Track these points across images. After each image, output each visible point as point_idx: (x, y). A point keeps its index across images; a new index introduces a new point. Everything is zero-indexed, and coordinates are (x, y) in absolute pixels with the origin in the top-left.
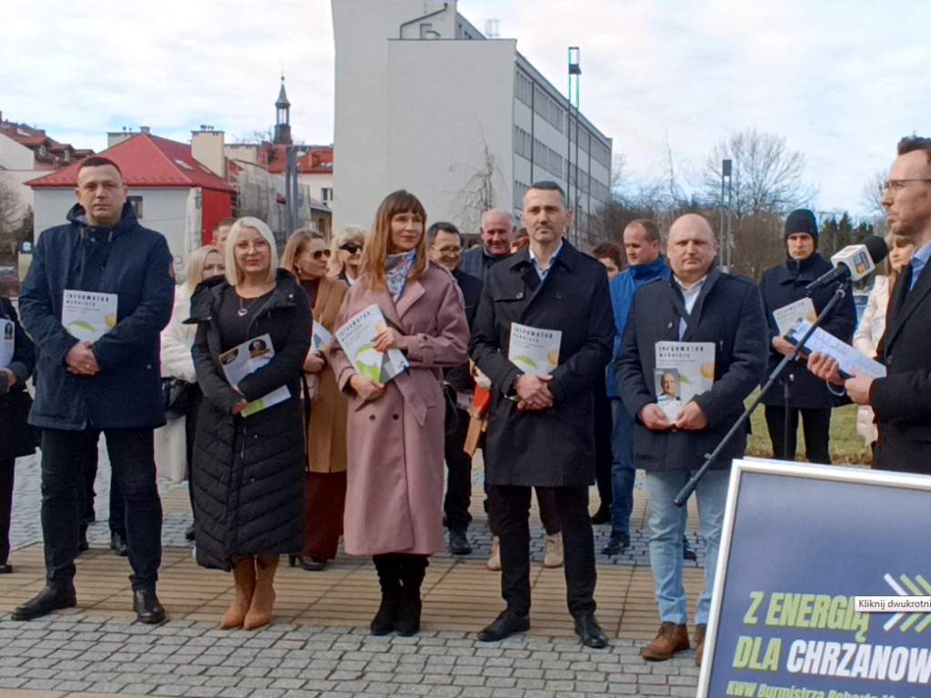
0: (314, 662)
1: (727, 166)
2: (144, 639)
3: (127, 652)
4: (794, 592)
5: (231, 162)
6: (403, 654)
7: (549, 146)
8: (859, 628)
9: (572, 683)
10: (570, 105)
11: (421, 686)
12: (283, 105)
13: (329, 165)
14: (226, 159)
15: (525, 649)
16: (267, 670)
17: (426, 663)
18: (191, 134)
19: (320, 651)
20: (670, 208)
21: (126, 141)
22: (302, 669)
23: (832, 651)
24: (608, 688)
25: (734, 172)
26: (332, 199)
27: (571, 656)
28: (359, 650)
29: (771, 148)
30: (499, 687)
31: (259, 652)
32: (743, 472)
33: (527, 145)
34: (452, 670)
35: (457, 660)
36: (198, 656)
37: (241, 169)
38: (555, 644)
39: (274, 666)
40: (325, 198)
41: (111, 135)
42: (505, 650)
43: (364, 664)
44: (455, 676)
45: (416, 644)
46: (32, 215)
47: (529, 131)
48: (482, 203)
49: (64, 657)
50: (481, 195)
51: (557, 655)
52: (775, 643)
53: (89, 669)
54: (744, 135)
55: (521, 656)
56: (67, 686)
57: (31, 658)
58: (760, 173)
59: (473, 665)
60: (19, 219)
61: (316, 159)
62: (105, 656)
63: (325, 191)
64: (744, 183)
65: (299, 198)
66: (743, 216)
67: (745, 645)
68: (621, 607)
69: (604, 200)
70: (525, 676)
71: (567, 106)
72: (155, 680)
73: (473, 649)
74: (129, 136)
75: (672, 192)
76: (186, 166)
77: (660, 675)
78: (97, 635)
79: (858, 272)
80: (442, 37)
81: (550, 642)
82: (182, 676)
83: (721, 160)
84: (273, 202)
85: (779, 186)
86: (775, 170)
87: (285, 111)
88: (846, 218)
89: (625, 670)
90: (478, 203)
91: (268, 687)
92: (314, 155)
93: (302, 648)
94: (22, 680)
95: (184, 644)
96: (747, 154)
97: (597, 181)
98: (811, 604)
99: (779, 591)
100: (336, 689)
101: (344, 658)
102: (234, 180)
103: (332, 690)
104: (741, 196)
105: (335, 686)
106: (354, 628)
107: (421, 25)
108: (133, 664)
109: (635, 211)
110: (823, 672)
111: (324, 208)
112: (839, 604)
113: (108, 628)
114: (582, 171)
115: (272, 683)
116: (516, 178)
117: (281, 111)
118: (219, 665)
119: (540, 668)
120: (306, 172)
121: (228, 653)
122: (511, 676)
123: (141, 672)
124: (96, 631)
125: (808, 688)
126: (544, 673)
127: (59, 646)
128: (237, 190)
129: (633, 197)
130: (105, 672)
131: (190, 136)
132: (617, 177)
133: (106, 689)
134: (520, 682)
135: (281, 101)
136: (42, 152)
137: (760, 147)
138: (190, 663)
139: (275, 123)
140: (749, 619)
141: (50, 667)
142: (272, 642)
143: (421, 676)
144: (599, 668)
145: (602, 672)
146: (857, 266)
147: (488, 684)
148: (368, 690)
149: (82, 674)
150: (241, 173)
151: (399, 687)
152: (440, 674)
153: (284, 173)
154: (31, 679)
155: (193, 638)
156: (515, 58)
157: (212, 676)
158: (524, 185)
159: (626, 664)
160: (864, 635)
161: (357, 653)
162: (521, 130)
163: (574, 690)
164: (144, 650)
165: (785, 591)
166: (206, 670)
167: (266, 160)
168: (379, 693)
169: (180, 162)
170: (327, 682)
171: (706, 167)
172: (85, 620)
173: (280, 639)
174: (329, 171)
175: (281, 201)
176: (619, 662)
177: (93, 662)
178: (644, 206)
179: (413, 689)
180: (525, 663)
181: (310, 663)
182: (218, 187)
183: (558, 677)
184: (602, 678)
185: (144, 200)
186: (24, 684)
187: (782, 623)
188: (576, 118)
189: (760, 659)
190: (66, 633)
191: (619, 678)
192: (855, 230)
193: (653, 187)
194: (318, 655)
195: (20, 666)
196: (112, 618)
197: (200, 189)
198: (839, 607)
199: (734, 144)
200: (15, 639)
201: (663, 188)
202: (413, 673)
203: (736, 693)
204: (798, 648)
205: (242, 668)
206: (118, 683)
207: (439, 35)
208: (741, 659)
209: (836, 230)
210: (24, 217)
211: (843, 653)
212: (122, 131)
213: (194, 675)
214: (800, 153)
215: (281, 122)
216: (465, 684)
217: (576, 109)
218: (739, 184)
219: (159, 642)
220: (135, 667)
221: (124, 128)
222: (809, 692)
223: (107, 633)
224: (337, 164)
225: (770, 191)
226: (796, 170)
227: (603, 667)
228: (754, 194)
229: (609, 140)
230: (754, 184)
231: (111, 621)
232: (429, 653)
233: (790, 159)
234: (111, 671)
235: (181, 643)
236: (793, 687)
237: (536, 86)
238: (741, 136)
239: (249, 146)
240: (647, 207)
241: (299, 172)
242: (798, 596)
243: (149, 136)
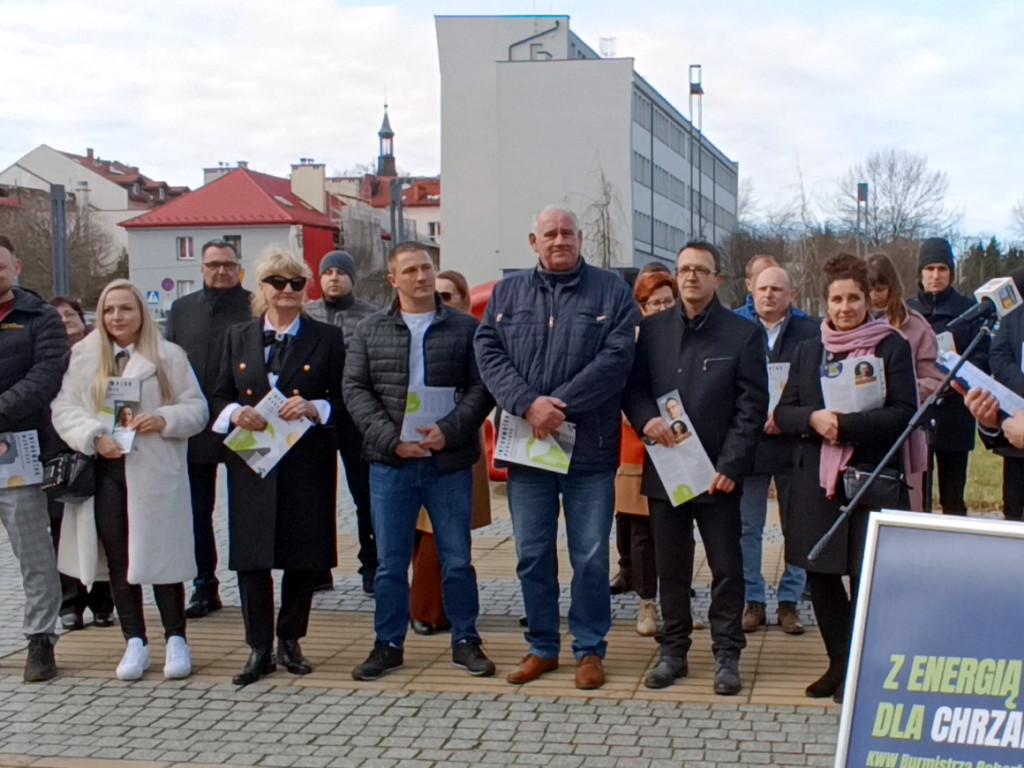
0: (427, 730)
1: (863, 191)
2: (250, 706)
3: (232, 720)
4: (938, 655)
5: (333, 197)
6: (520, 722)
7: (670, 172)
8: (1009, 693)
9: (702, 752)
10: (692, 127)
11: (540, 755)
12: (386, 134)
13: (436, 197)
14: (327, 193)
15: (651, 715)
16: (378, 739)
17: (545, 731)
18: (290, 168)
19: (435, 718)
20: (801, 236)
21: (224, 176)
22: (416, 738)
23: (980, 719)
24: (740, 758)
25: (870, 197)
26: (439, 233)
27: (700, 723)
28: (474, 717)
29: (911, 168)
30: (624, 757)
31: (370, 720)
32: (881, 526)
33: (647, 171)
34: (574, 738)
35: (578, 727)
36: (307, 724)
37: (343, 204)
38: (683, 710)
39: (387, 734)
40: (433, 232)
41: (207, 171)
42: (629, 716)
43: (481, 732)
44: (577, 745)
45: (535, 711)
46: (127, 257)
47: (649, 157)
48: (599, 236)
49: (167, 725)
50: (599, 226)
51: (684, 722)
52: (918, 711)
53: (193, 739)
54: (881, 155)
55: (646, 723)
56: (171, 756)
57: (133, 727)
58: (900, 197)
59: (596, 733)
60: (113, 263)
61: (422, 192)
62: (209, 724)
63: (432, 225)
64: (881, 208)
65: (405, 233)
66: (881, 244)
67: (885, 712)
68: (753, 669)
69: (730, 229)
70: (651, 744)
71: (688, 128)
72: (262, 750)
73: (596, 716)
74: (226, 172)
75: (803, 218)
76: (286, 202)
77: (796, 743)
78: (202, 702)
79: (1004, 307)
80: (554, 58)
81: (677, 707)
82: (289, 745)
83: (856, 182)
84: (377, 237)
85: (919, 210)
86: (914, 194)
87: (389, 140)
88: (993, 244)
89: (758, 738)
90: (596, 235)
91: (379, 757)
92: (420, 188)
93: (415, 715)
94: (124, 751)
95: (292, 711)
96: (885, 176)
97: (723, 210)
98: (956, 668)
99: (922, 653)
100: (451, 759)
101: (459, 725)
102: (336, 216)
103: (447, 760)
104: (879, 221)
105: (450, 756)
107: (532, 45)
108: (239, 733)
109: (763, 240)
110: (970, 741)
111: (432, 244)
112: (987, 668)
113: (212, 695)
114: (706, 199)
115: (384, 753)
116: (636, 208)
117: (384, 141)
118: (328, 734)
119: (667, 736)
120: (412, 205)
121: (337, 721)
122: (636, 745)
123: (248, 741)
124: (201, 698)
125: (954, 759)
126: (672, 741)
127: (162, 714)
128: (339, 226)
129: (762, 226)
130: (209, 741)
131: (289, 170)
132: (745, 204)
133: (211, 760)
134: (646, 751)
135: (385, 131)
136: (135, 190)
137: (899, 168)
138: (298, 732)
139: (378, 154)
140: (890, 684)
141: (153, 736)
142: (383, 709)
143: (541, 745)
144: (731, 736)
145: (733, 740)
146: (1003, 300)
147: (612, 753)
148: (485, 760)
149: (186, 743)
150: (343, 208)
151: (518, 756)
152: (561, 743)
153: (389, 207)
154: (134, 749)
155: (301, 704)
156: (632, 79)
157: (320, 746)
158: (644, 215)
159: (760, 731)
160: (1015, 701)
161: (472, 721)
162: (640, 155)
163: (704, 759)
164: (251, 718)
165: (928, 654)
166: (315, 739)
167: (370, 193)
168: (496, 763)
169: (280, 199)
170: (441, 752)
171: (841, 192)
172: (189, 687)
173: (392, 705)
174: (436, 204)
175: (386, 237)
176: (751, 729)
177: (197, 731)
178: (774, 235)
179: (532, 759)
180: (651, 731)
181: (423, 731)
182: (321, 224)
183: (686, 746)
184: (733, 746)
185: (243, 238)
186: (127, 754)
187: (926, 688)
188: (699, 141)
189: (902, 727)
190: (168, 701)
191: (752, 746)
192: (1005, 256)
193: (784, 213)
194: (432, 722)
195: (122, 735)
196: (216, 684)
197: (301, 227)
198: (987, 671)
199: (871, 165)
200: (117, 706)
201: (794, 215)
202: (533, 742)
203: (876, 765)
204: (943, 716)
205: (352, 737)
206: (224, 752)
207: (550, 55)
208: (882, 727)
209: (982, 256)
210: (119, 260)
211: (992, 721)
212: (217, 166)
213: (302, 745)
214: (942, 174)
215: (384, 153)
216: (587, 753)
217: (699, 132)
218: (876, 209)
219: (264, 710)
220: (241, 737)
221: (221, 164)
222: (956, 763)
223: (211, 700)
224: (445, 195)
225: (910, 216)
226: (938, 191)
227: (734, 735)
228: (893, 218)
229: (735, 164)
230: (893, 208)
231: (216, 688)
232: (549, 720)
233: (931, 180)
234: (216, 740)
235: (288, 710)
236: (938, 757)
237: (655, 107)
238: (878, 157)
239: (351, 179)
240: (778, 235)
241: (405, 206)
242: (942, 659)
243: (247, 171)
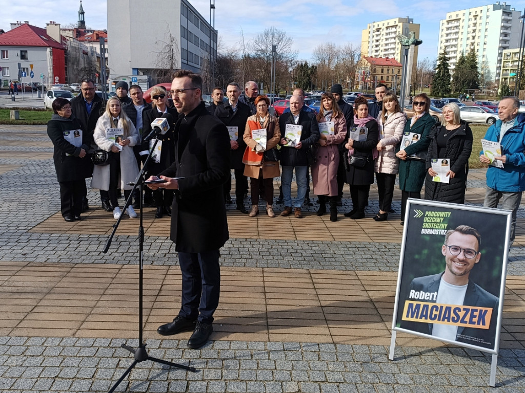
5: (63, 37)
7: (194, 34)
12: (81, 13)
13: (105, 38)
14: (61, 35)
21: (19, 27)
29: (280, 35)
33: (186, 33)
37: (68, 40)
41: (12, 24)
47: (187, 28)
61: (97, 36)
71: (200, 17)
74: (20, 25)
76: (45, 38)
84: (81, 54)
85: (283, 51)
86: (281, 45)
92: (97, 34)
96: (270, 38)
102: (65, 44)
104: (268, 54)
106: (129, 236)
109: (225, 60)
116: (182, 47)
117: (81, 15)
120: (94, 41)
128: (67, 49)
129: (225, 54)
131: (46, 26)
135: (81, 11)
137: (276, 35)
139: (78, 20)
150: (68, 41)
158: (185, 50)
162: (184, 27)
167: (77, 35)
169: (42, 37)
174: (105, 41)
175: (84, 54)
178: (229, 58)
182: (59, 47)
185: (28, 52)
188: (204, 22)
192: (310, 68)
193: (232, 50)
197: (51, 48)
199: (265, 34)
209: (302, 68)
212: (16, 23)
214: (291, 38)
215: (81, 20)
221: (18, 22)
225: (279, 53)
226: (289, 45)
233: (287, 40)
237: (189, 9)
238: (268, 31)
239: (70, 30)
243: (29, 25)
